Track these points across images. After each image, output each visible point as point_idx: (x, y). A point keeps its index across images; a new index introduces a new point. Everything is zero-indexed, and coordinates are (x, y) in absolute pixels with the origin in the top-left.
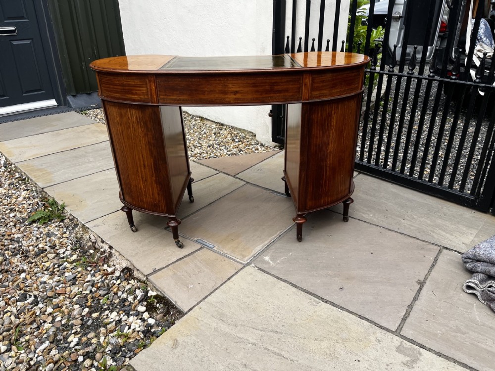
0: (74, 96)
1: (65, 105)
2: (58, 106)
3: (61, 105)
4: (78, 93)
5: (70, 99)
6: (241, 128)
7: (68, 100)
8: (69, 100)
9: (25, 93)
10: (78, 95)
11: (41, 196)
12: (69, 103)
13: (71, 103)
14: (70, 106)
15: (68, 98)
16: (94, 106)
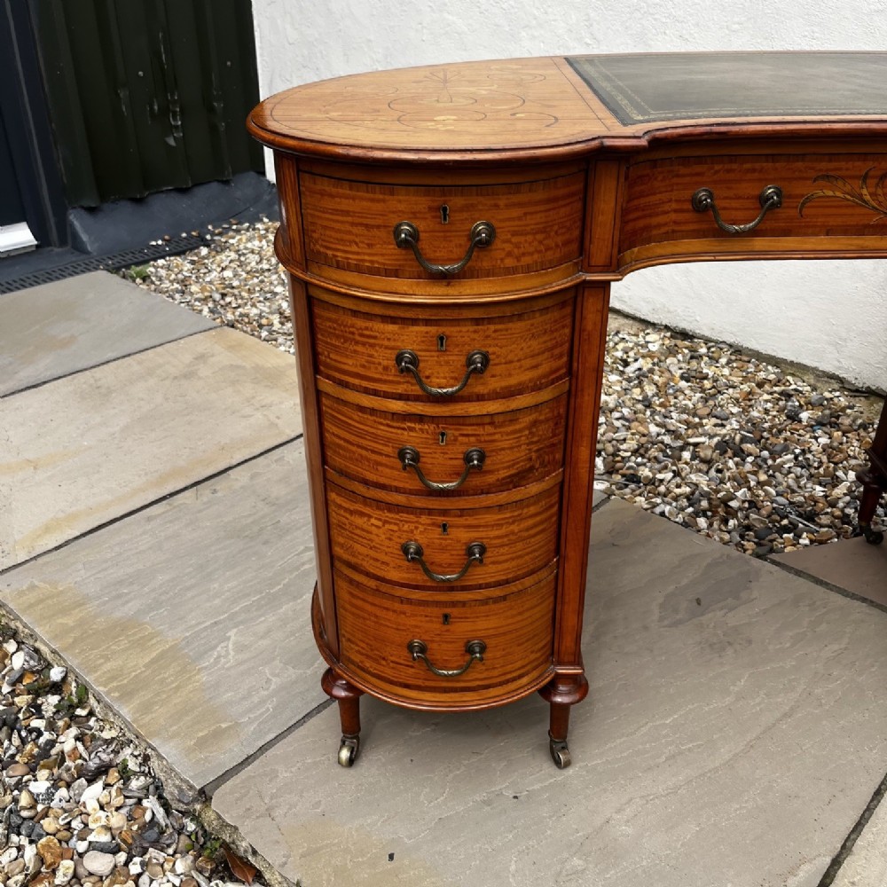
0: (91, 210)
1: (63, 243)
2: (37, 246)
3: (49, 244)
4: (104, 197)
5: (77, 220)
6: (780, 355)
7: (72, 225)
8: (77, 224)
10: (106, 206)
11: (191, 827)
12: (75, 236)
13: (85, 237)
14: (79, 247)
15: (71, 217)
16: (160, 242)
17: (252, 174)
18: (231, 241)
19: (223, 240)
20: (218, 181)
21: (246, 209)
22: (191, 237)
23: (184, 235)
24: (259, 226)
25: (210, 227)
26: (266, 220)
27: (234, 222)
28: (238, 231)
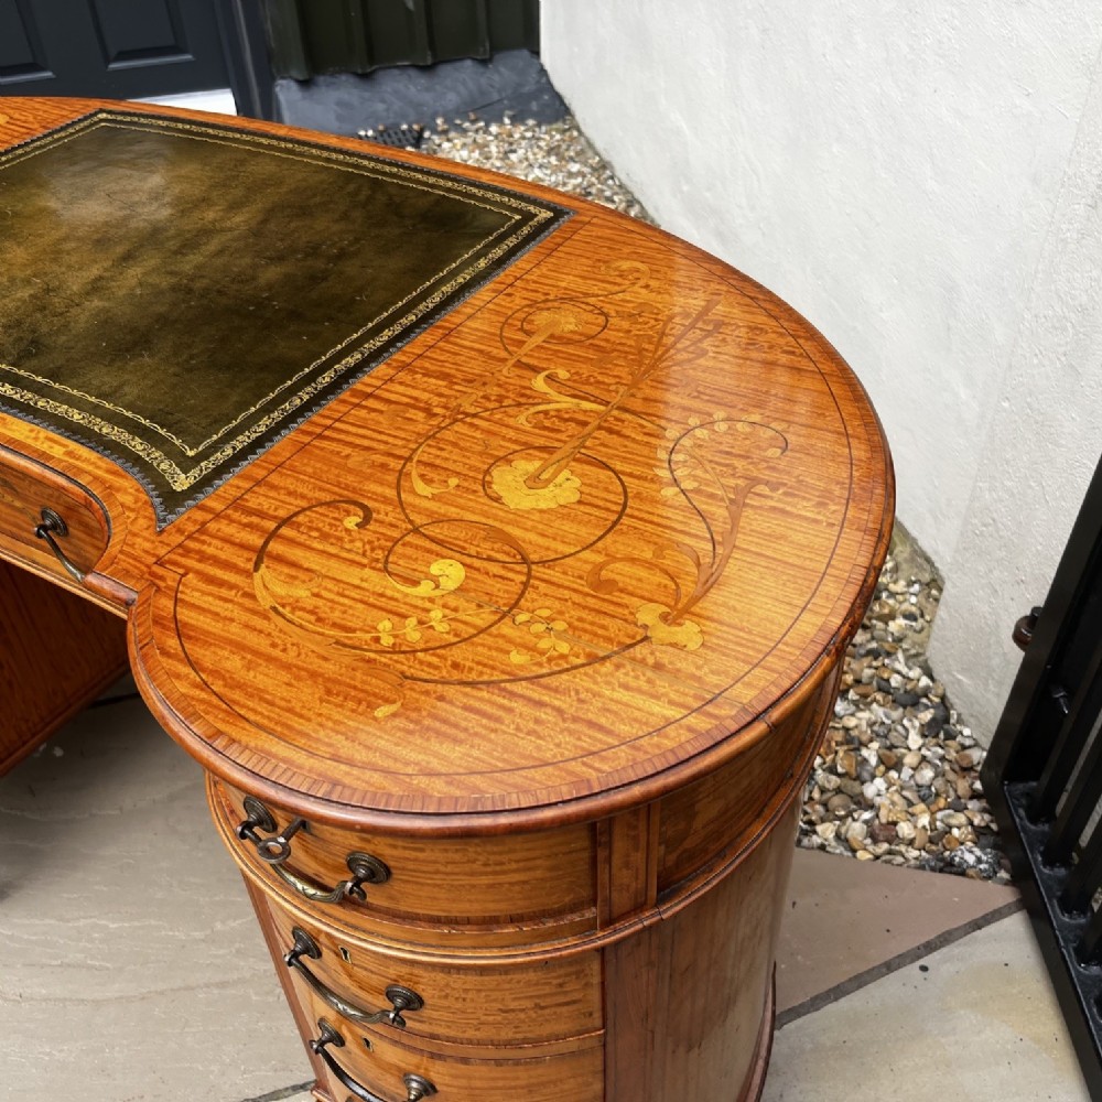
0: (305, 84)
5: (287, 92)
7: (278, 101)
8: (282, 96)
9: (122, 56)
10: (321, 79)
12: (279, 111)
13: (286, 115)
15: (277, 89)
16: (370, 133)
17: (525, 53)
18: (446, 145)
19: (437, 142)
20: (474, 59)
21: (499, 101)
22: (410, 130)
23: (405, 127)
24: (494, 129)
25: (439, 121)
26: (507, 121)
27: (472, 116)
28: (464, 132)
